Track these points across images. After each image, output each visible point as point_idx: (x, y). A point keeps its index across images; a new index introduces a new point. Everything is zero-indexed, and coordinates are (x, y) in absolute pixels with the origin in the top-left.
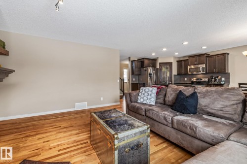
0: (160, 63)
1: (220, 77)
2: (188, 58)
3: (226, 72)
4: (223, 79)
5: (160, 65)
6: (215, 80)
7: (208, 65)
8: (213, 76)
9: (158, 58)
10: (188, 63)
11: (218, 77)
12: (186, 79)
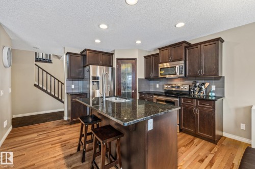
0: (118, 59)
1: (207, 84)
2: (158, 52)
3: (220, 75)
4: (213, 88)
5: (118, 63)
6: (201, 89)
7: (188, 62)
8: (196, 83)
9: (114, 51)
10: (159, 59)
11: (204, 84)
12: (158, 86)
